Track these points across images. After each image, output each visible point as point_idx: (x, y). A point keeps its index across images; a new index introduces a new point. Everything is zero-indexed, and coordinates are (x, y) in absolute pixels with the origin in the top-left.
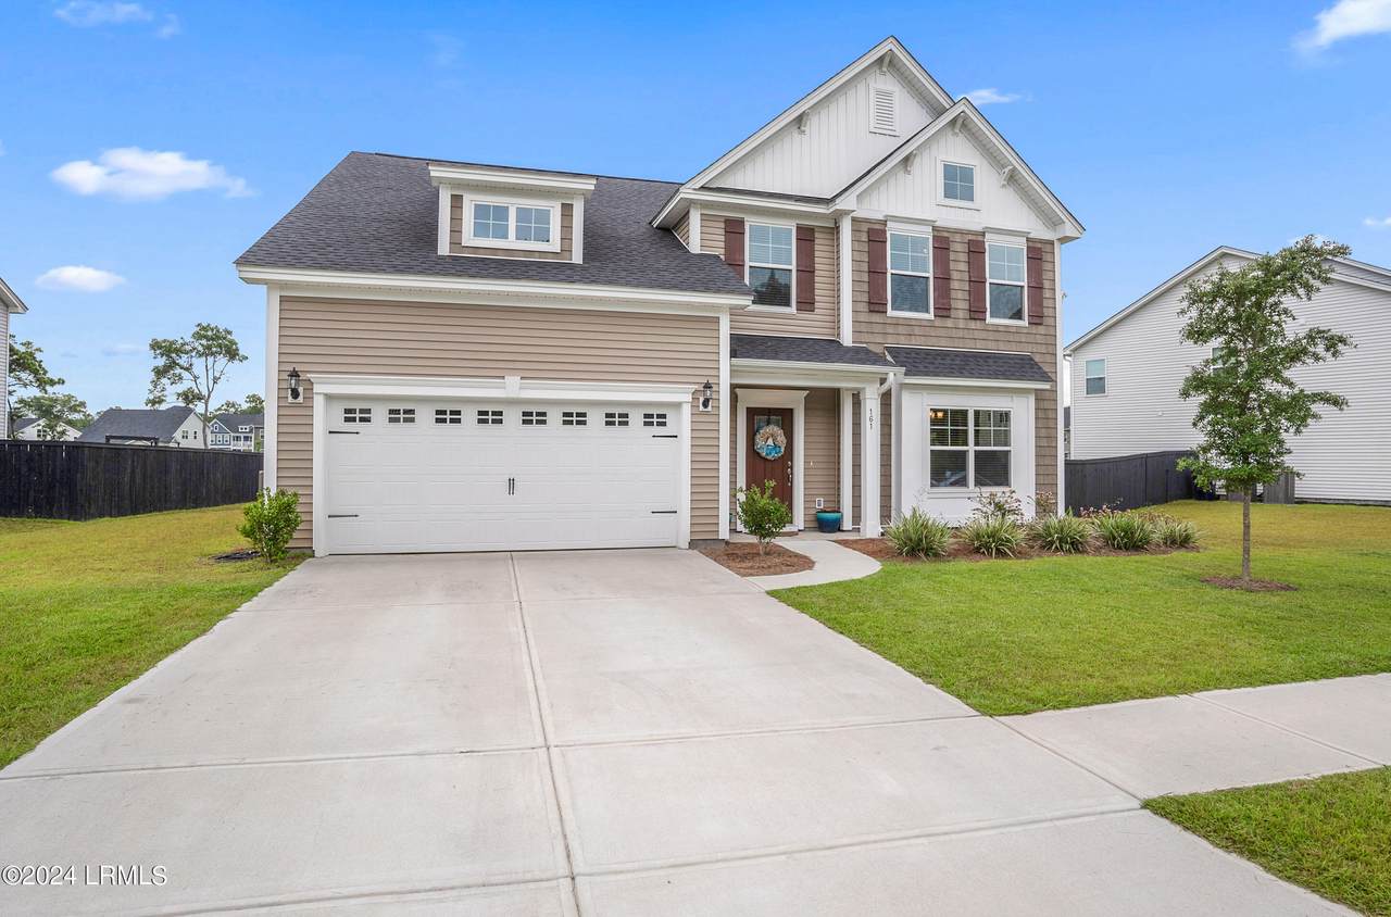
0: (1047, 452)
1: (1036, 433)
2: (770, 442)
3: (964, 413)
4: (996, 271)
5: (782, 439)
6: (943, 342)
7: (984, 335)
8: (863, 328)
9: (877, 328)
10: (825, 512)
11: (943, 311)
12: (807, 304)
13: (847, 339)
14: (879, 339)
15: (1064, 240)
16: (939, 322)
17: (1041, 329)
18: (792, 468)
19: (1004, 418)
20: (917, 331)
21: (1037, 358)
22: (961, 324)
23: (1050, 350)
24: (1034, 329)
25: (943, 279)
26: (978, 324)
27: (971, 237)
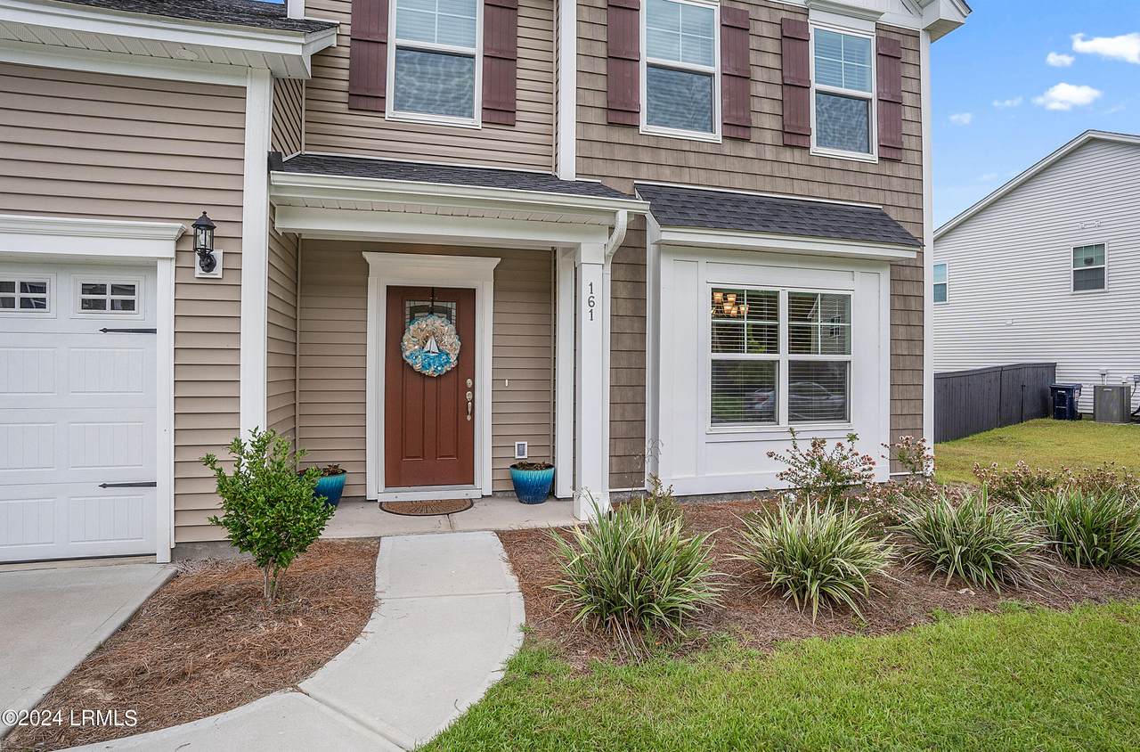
0: (908, 363)
1: (892, 333)
2: (432, 345)
3: (773, 298)
4: (826, 72)
5: (451, 341)
6: (738, 181)
7: (805, 173)
8: (597, 151)
9: (620, 153)
10: (530, 466)
11: (738, 130)
12: (501, 110)
13: (567, 169)
14: (625, 171)
15: (939, 29)
16: (729, 148)
17: (900, 170)
18: (473, 389)
19: (839, 306)
20: (692, 160)
21: (893, 214)
22: (769, 153)
23: (913, 202)
24: (888, 169)
25: (738, 78)
26: (797, 156)
27: (784, 15)
